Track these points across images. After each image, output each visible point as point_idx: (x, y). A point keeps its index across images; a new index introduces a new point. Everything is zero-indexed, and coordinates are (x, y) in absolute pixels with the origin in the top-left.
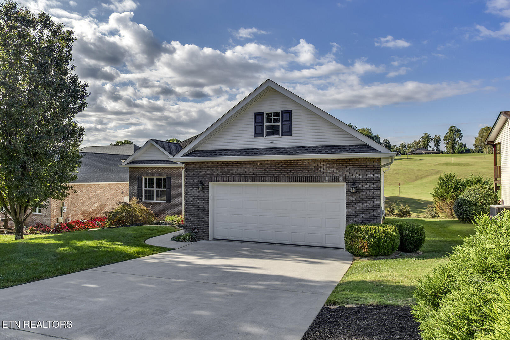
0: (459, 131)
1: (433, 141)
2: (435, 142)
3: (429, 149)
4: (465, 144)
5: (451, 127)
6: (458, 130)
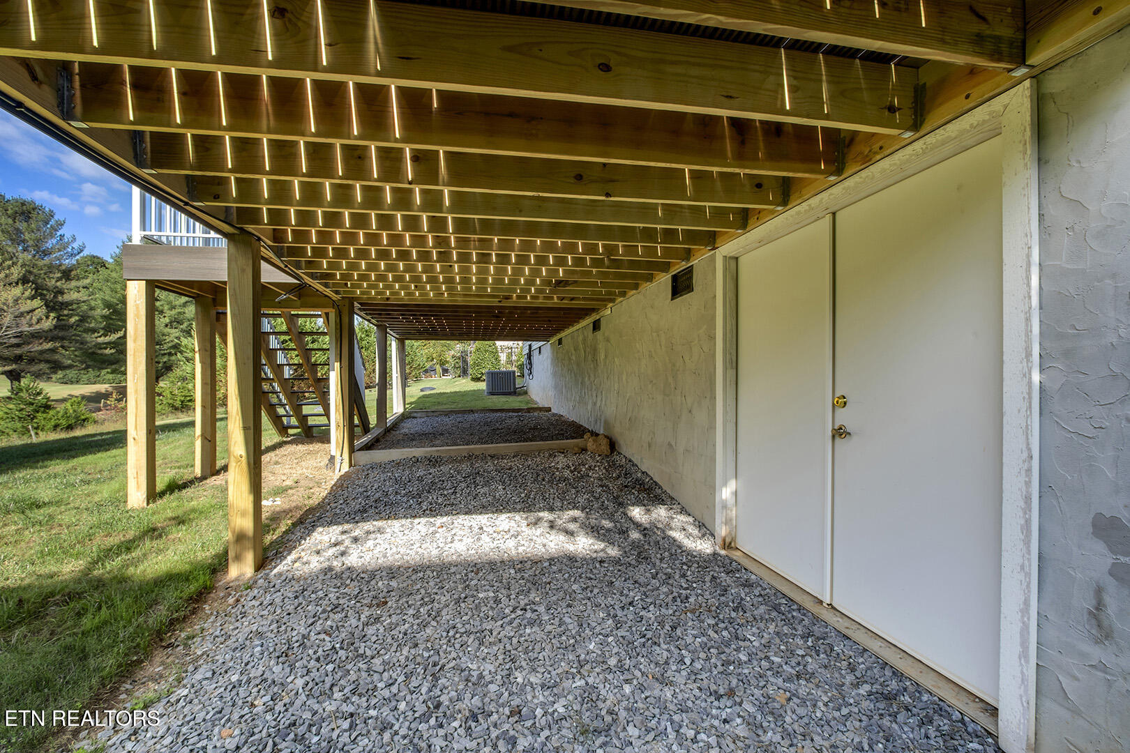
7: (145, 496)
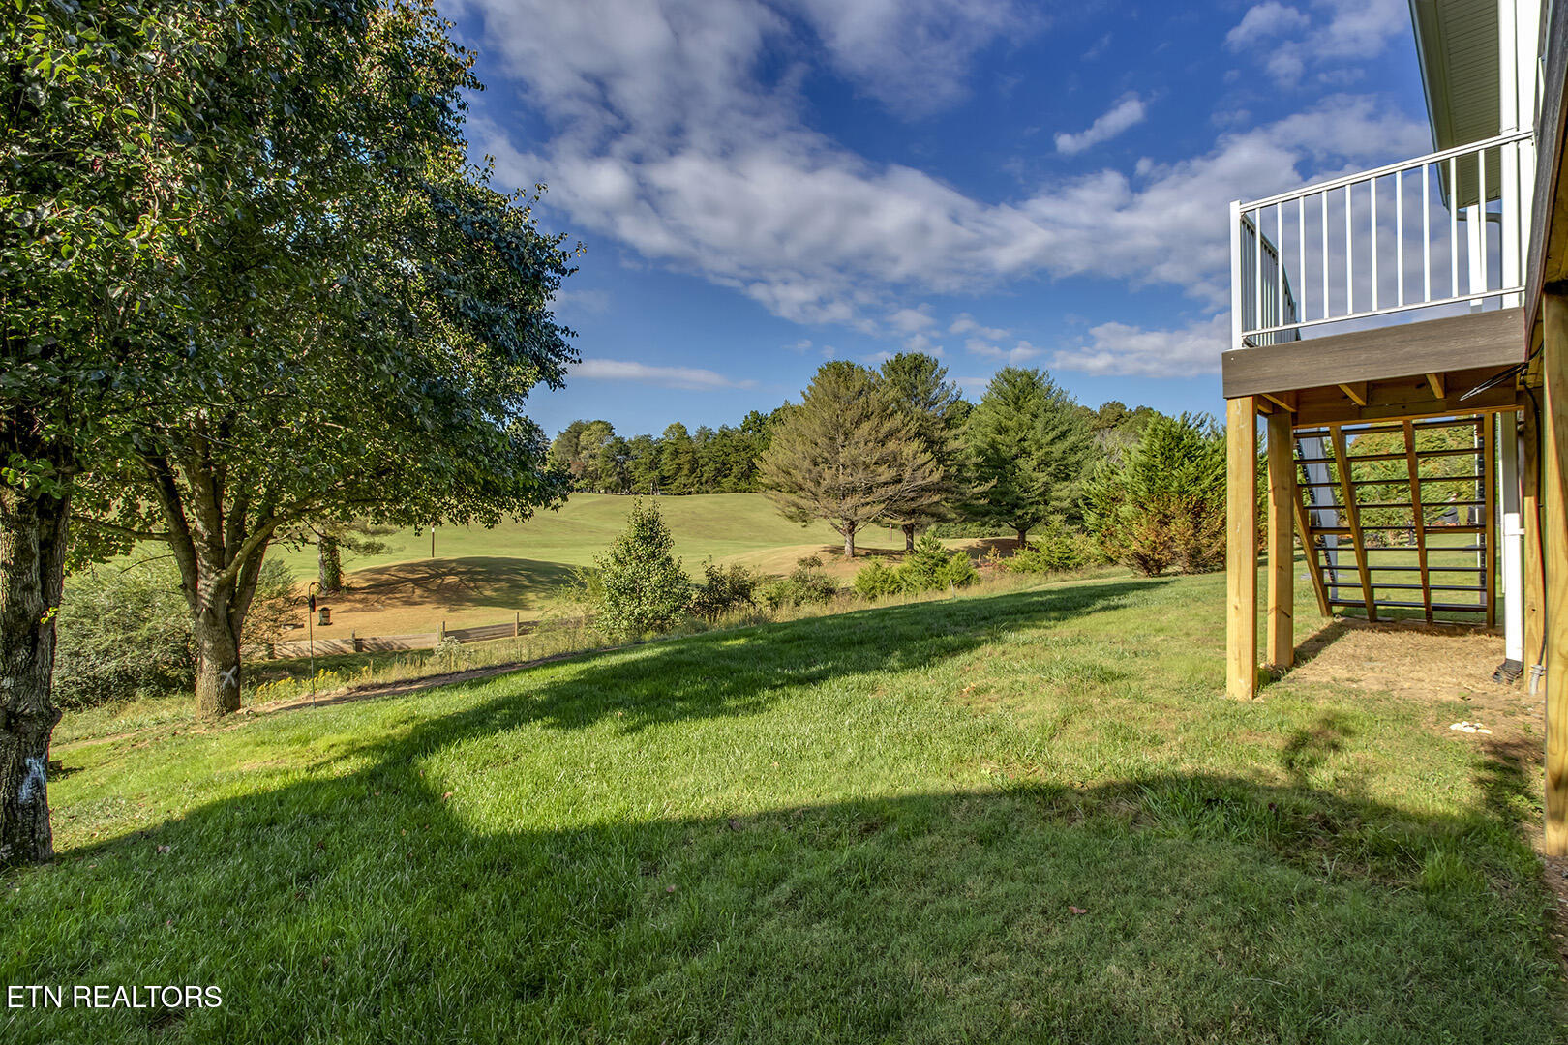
7: (1250, 685)
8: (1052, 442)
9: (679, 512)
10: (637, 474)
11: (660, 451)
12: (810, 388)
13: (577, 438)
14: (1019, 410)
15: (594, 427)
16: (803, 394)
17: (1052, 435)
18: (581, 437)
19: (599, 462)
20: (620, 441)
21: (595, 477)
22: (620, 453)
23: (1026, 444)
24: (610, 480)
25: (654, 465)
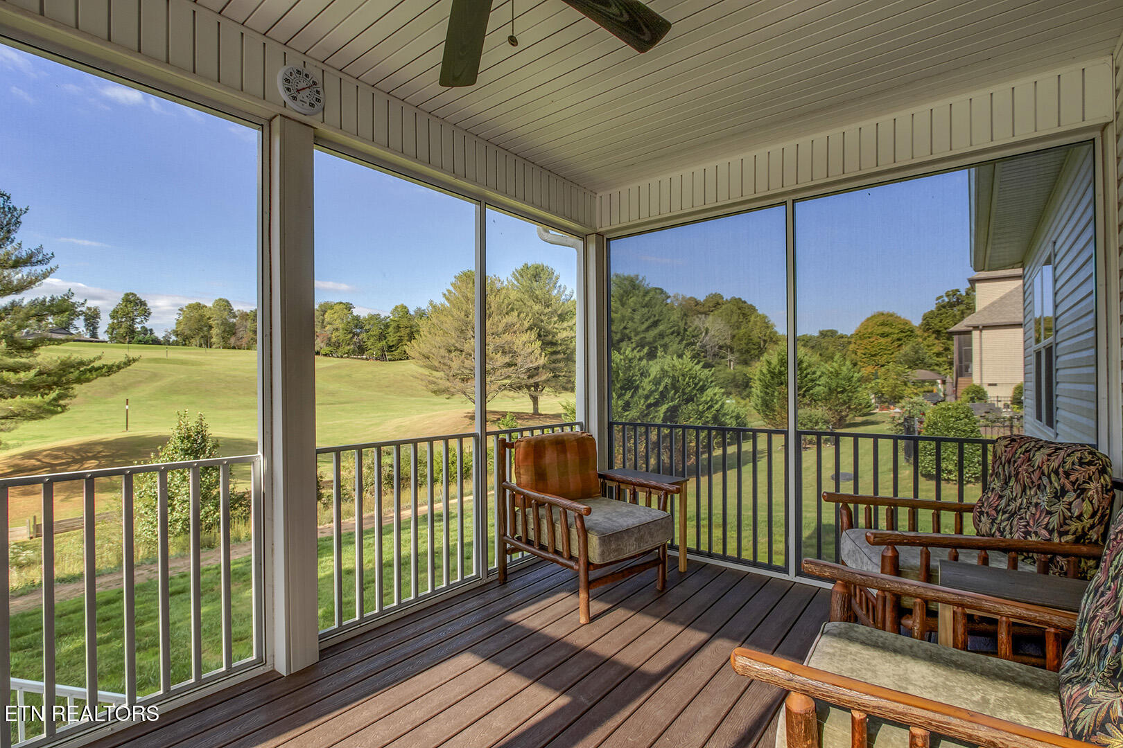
0: (143, 304)
1: (82, 318)
2: (86, 320)
3: (73, 331)
4: (151, 330)
5: (127, 295)
6: (141, 302)
8: (647, 329)
9: (392, 375)
10: (369, 343)
11: (387, 326)
12: (448, 290)
13: (323, 315)
14: (623, 305)
15: (336, 308)
16: (445, 295)
17: (646, 324)
18: (326, 316)
19: (341, 333)
20: (357, 318)
21: (338, 345)
22: (356, 326)
23: (627, 331)
24: (349, 347)
25: (382, 336)
